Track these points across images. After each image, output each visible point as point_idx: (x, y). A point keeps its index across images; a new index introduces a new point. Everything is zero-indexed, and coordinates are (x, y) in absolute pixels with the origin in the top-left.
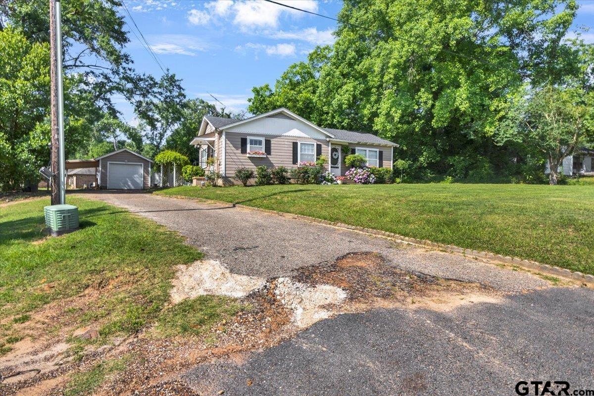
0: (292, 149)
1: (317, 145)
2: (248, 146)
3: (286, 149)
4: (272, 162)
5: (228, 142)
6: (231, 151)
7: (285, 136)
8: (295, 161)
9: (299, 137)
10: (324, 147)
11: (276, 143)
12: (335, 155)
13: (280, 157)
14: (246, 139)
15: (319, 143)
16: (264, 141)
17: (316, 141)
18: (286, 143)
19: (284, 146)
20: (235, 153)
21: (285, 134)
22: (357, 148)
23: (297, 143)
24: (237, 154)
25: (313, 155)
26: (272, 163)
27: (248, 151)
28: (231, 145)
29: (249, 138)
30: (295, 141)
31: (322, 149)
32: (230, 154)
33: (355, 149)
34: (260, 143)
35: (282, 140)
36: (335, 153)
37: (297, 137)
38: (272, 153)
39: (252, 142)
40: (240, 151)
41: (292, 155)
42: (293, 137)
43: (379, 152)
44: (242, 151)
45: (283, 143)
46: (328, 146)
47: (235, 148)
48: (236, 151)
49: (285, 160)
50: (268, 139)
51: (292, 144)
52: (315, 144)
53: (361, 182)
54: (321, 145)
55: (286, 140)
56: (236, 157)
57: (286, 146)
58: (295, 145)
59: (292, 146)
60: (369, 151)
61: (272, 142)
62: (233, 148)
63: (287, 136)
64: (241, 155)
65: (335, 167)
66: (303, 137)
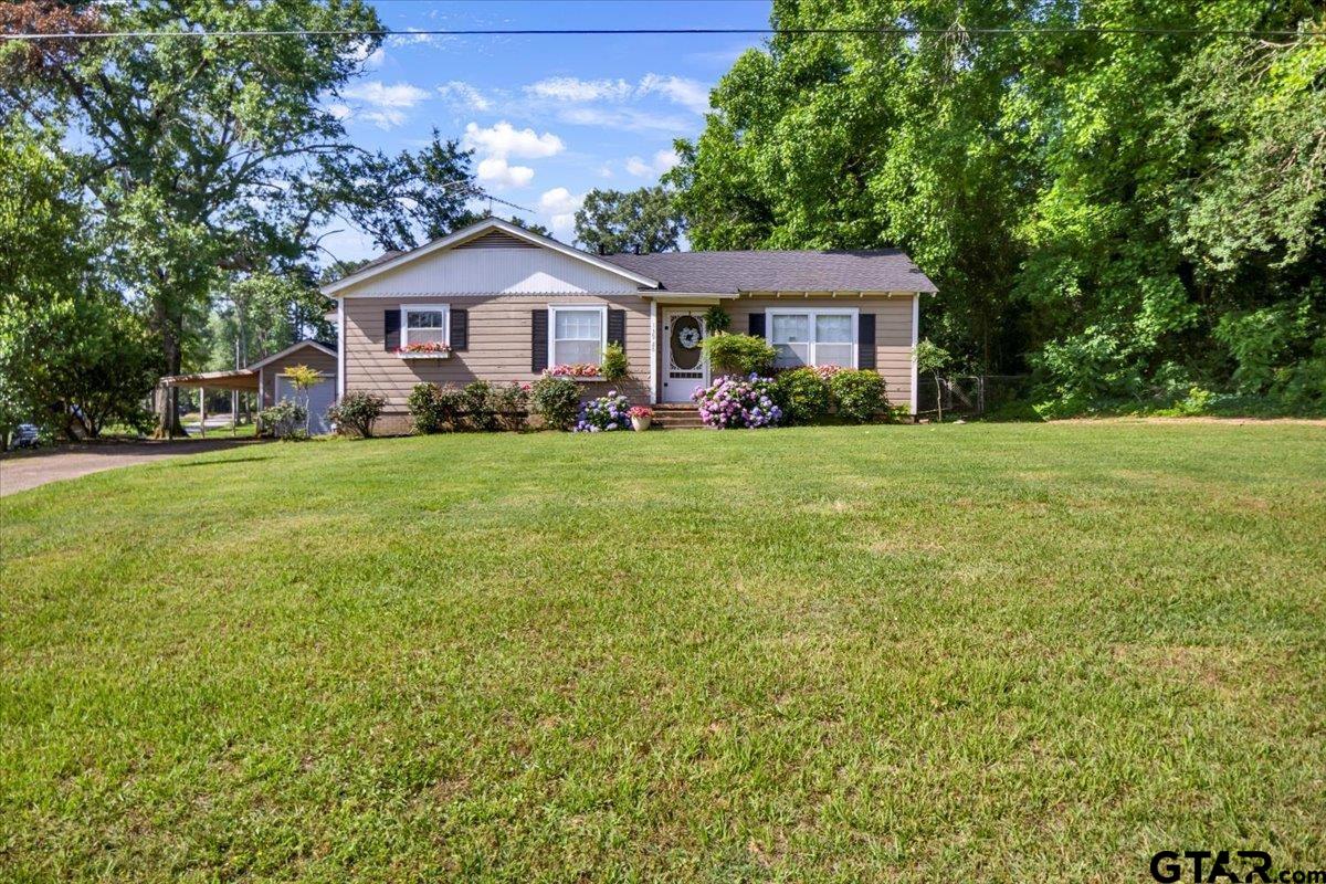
0: (530, 330)
1: (610, 312)
2: (404, 330)
3: (512, 330)
4: (470, 369)
5: (351, 324)
6: (359, 347)
7: (510, 295)
8: (539, 362)
9: (552, 295)
10: (633, 318)
11: (484, 316)
12: (689, 338)
13: (496, 354)
14: (397, 314)
15: (615, 307)
16: (448, 315)
17: (605, 302)
18: (513, 315)
19: (505, 323)
20: (369, 352)
21: (507, 291)
22: (770, 312)
23: (546, 311)
24: (375, 354)
25: (598, 344)
26: (471, 373)
27: (404, 343)
28: (360, 332)
29: (405, 309)
30: (539, 307)
31: (628, 322)
32: (357, 355)
33: (763, 316)
34: (437, 321)
35: (498, 307)
36: (686, 331)
37: (546, 295)
38: (471, 346)
39: (414, 319)
40: (382, 346)
41: (530, 345)
42: (534, 295)
43: (862, 317)
44: (386, 344)
45: (503, 315)
46: (648, 313)
47: (369, 336)
48: (372, 347)
49: (508, 361)
50: (460, 307)
51: (530, 315)
52: (605, 310)
53: (717, 422)
54: (623, 312)
55: (513, 307)
56: (372, 362)
57: (512, 323)
58: (539, 318)
59: (530, 322)
60: (818, 316)
61: (471, 315)
62: (365, 340)
63: (517, 295)
64: (386, 354)
65: (689, 375)
66: (564, 294)
